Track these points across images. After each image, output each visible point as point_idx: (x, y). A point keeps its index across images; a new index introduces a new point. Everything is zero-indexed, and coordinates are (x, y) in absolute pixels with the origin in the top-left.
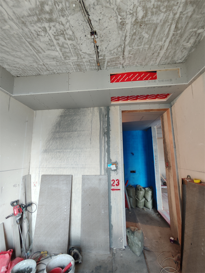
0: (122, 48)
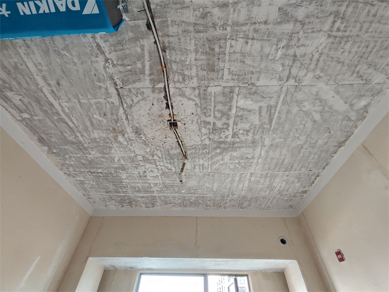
0: (126, 103)
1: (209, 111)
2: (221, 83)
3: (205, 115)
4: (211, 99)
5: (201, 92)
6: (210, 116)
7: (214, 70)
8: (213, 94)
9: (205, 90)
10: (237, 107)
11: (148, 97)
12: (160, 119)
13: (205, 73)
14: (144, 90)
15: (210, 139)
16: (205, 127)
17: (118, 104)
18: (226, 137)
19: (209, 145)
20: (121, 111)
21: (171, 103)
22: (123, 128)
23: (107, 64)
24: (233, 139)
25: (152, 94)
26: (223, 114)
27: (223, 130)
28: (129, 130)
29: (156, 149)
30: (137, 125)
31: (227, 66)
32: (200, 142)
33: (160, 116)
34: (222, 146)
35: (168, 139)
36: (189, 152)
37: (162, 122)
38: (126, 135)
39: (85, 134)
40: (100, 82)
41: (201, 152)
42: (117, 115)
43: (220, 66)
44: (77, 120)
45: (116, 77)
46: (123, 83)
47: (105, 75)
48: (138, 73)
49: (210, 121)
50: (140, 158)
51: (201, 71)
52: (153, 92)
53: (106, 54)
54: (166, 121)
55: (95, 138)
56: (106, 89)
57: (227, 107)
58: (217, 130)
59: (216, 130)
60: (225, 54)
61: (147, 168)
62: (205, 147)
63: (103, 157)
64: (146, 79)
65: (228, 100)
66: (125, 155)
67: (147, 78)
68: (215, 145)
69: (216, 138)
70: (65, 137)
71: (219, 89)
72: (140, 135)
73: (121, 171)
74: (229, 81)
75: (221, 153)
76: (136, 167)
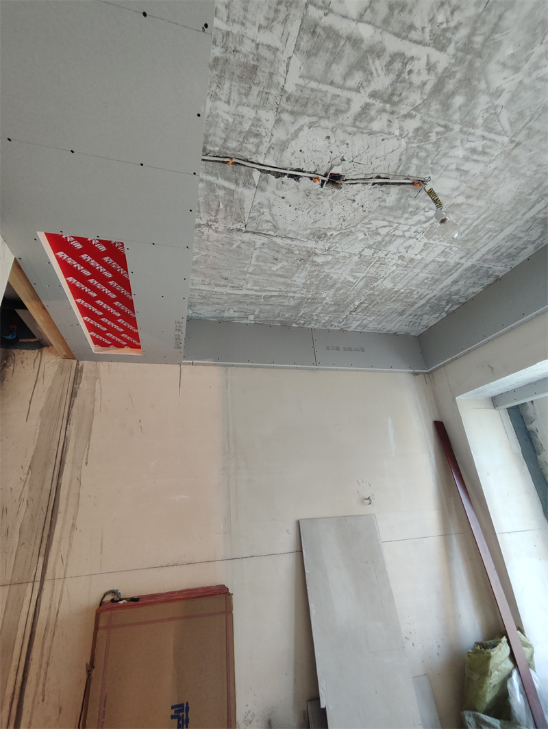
0: (268, 230)
1: (336, 102)
2: (284, 57)
3: (342, 112)
4: (312, 90)
5: (289, 108)
6: (349, 101)
7: (255, 68)
8: (301, 82)
9: (288, 99)
10: (360, 19)
11: (268, 199)
12: (313, 196)
13: (255, 90)
14: (257, 201)
15: (408, 116)
16: (372, 120)
17: (266, 239)
18: (430, 68)
19: (424, 122)
20: (278, 240)
21: (292, 170)
22: (305, 249)
23: (213, 227)
24: (451, 49)
25: (266, 193)
26: (361, 65)
27: (405, 75)
28: (311, 244)
29: (366, 224)
30: (308, 231)
31: (252, 32)
32: (403, 142)
33: (308, 196)
34: (450, 85)
35: (357, 198)
36: (412, 172)
37: (319, 196)
38: (317, 251)
39: (293, 289)
40: (233, 244)
41: (429, 147)
42: (282, 248)
43: (249, 50)
44: (272, 286)
45: (230, 225)
46: (239, 222)
47: (225, 235)
48: (231, 198)
49: (362, 103)
50: (368, 252)
51: (250, 98)
52: (263, 190)
53: (202, 223)
54: (322, 189)
55: (303, 284)
56: (243, 242)
57: (348, 49)
58: (394, 90)
59: (392, 94)
60: (228, 33)
61: (395, 251)
62: (422, 134)
63: (338, 290)
64: (242, 192)
65: (331, 45)
66: (351, 267)
67: (241, 189)
68: (435, 106)
69: (415, 98)
70: (288, 306)
71: (297, 62)
72: (326, 234)
73: (375, 284)
74: (286, 33)
75: (472, 96)
76: (381, 264)
